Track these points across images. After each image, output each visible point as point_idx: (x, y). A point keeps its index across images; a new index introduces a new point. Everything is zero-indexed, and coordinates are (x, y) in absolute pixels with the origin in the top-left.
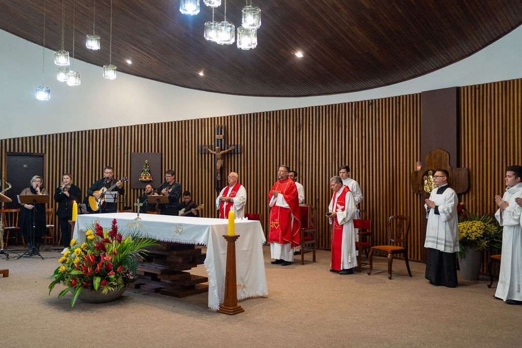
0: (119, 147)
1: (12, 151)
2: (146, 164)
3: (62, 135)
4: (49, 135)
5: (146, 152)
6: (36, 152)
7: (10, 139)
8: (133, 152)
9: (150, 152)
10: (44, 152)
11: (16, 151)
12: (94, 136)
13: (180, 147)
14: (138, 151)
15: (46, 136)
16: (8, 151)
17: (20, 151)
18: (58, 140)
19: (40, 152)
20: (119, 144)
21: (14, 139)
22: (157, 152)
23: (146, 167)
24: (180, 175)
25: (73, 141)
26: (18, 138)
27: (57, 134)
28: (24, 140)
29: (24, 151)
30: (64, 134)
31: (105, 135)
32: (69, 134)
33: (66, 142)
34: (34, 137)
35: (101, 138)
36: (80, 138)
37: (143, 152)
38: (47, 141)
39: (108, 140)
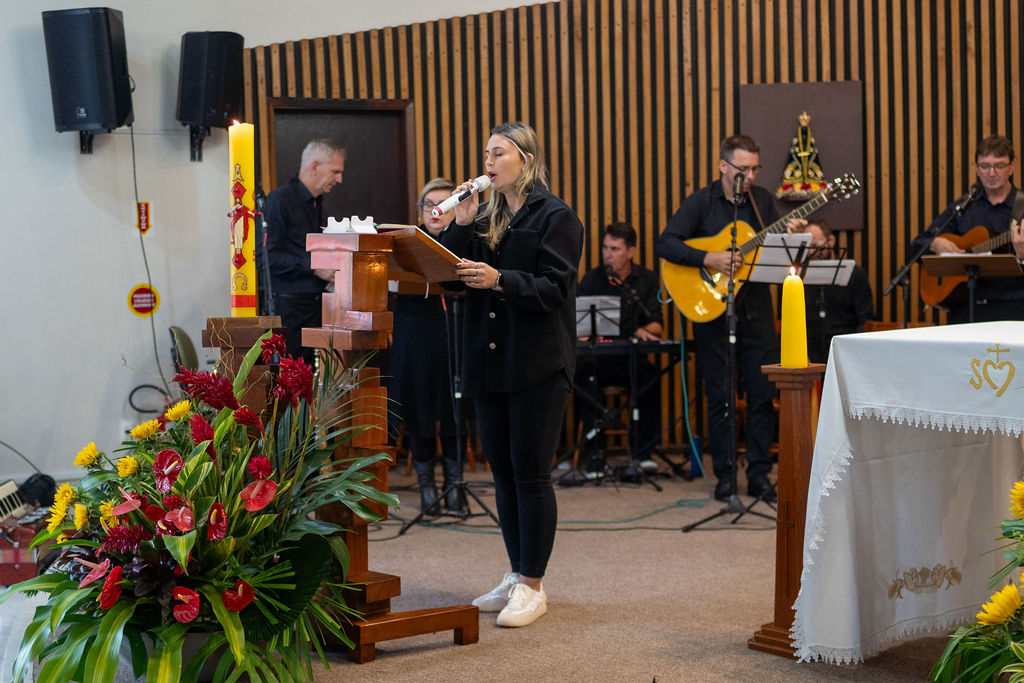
0: (688, 66)
1: (292, 93)
2: (805, 132)
3: (470, 23)
4: (423, 27)
5: (799, 77)
6: (377, 94)
7: (282, 47)
8: (743, 80)
9: (812, 77)
10: (405, 95)
11: (308, 94)
12: (591, 23)
13: (941, 53)
14: (763, 79)
15: (409, 29)
16: (277, 92)
17: (322, 94)
18: (457, 45)
19: (391, 95)
20: (687, 55)
21: (297, 45)
22: (840, 76)
23: (805, 142)
24: (943, 173)
25: (511, 47)
26: (312, 43)
27: (449, 22)
28: (333, 50)
29: (336, 94)
30: (476, 18)
31: (632, 18)
32: (497, 20)
33: (484, 53)
34: (367, 35)
35: (618, 30)
36: (537, 32)
37: (785, 78)
38: (417, 51)
39: (646, 37)
